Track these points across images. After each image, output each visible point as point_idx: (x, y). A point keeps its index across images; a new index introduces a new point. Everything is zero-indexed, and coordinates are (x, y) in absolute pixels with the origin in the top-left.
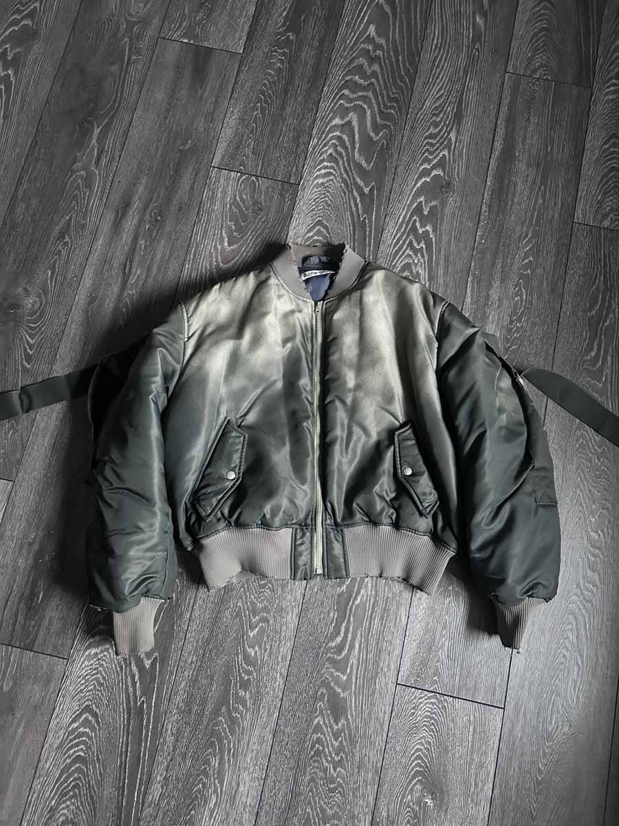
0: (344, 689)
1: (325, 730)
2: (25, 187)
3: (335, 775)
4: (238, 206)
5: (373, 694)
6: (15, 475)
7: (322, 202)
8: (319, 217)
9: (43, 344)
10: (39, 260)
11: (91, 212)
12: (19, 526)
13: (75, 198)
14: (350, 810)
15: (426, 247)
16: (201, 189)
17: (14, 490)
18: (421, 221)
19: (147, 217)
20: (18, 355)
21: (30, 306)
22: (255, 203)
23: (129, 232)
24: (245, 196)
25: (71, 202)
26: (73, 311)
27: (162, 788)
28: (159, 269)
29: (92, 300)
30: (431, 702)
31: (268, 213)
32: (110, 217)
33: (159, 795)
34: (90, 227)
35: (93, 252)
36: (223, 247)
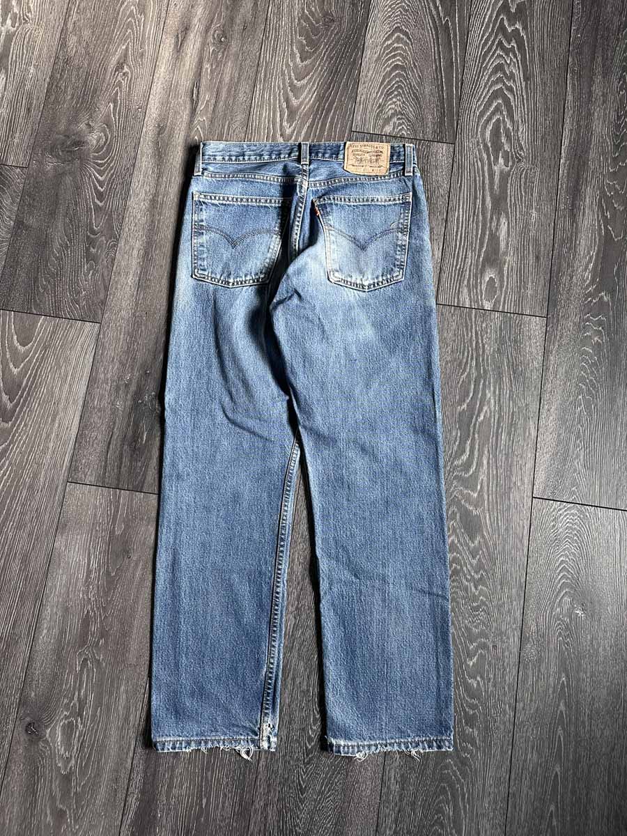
0: (476, 506)
1: (461, 548)
2: (74, 19)
3: (477, 594)
5: (508, 509)
6: (100, 316)
7: (398, 8)
8: (396, 23)
9: (114, 179)
10: (98, 93)
12: (113, 368)
13: (129, 25)
14: (496, 628)
15: (517, 45)
16: (265, 5)
17: (102, 332)
18: (509, 20)
19: (210, 39)
20: (89, 193)
21: (95, 142)
22: (326, 15)
25: (127, 31)
26: (142, 143)
27: (295, 618)
28: (229, 91)
29: (160, 129)
30: (573, 515)
33: (292, 626)
35: (156, 80)
36: (295, 63)
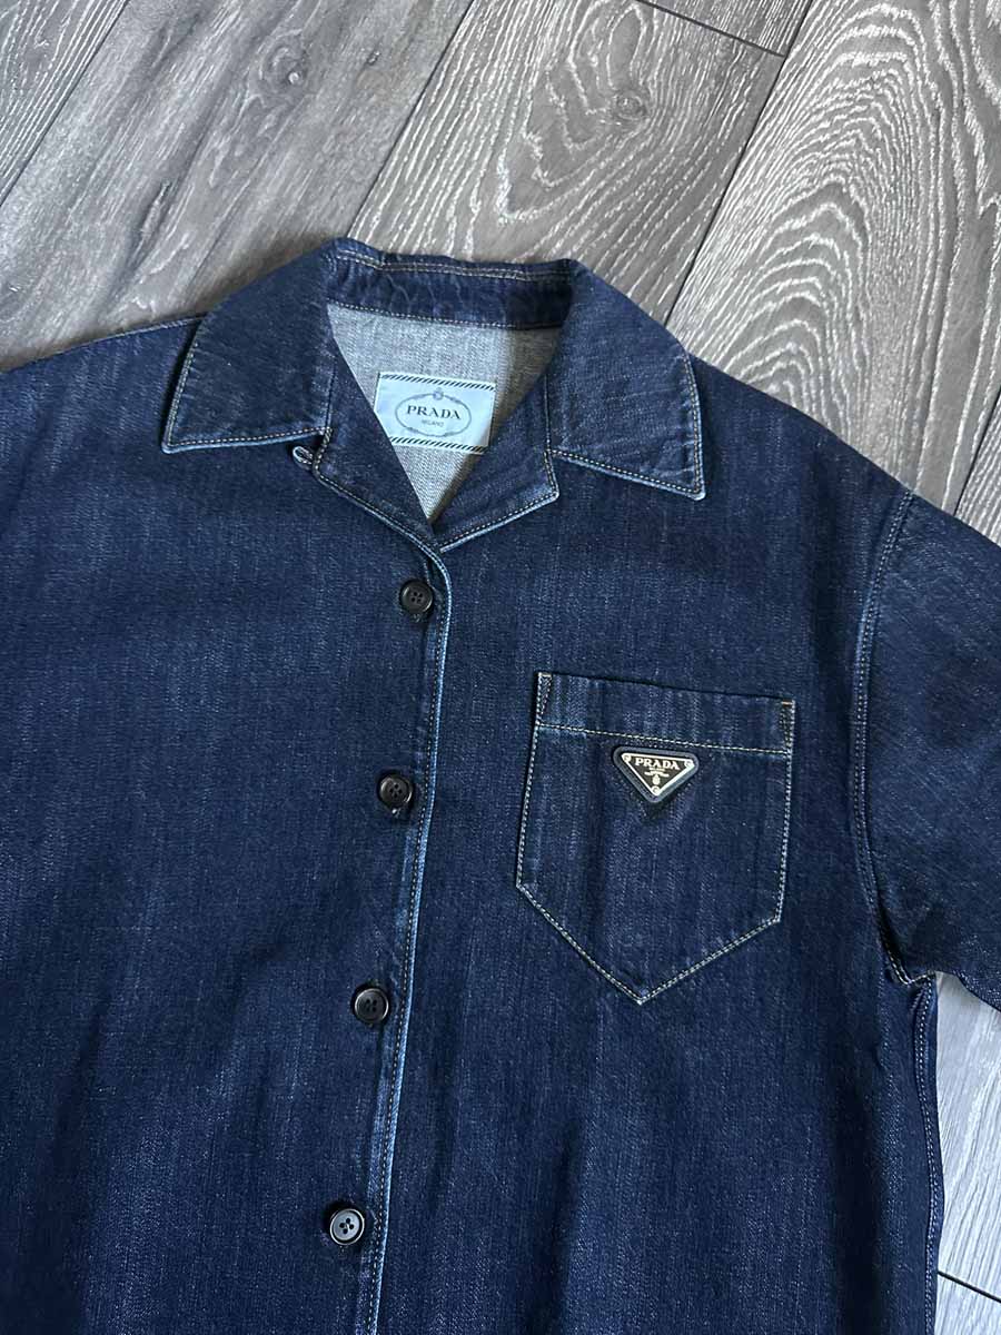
4: (567, 86)
11: (76, 15)
23: (186, 106)
24: (594, 59)
31: (665, 125)
32: (133, 42)
34: (60, 61)
